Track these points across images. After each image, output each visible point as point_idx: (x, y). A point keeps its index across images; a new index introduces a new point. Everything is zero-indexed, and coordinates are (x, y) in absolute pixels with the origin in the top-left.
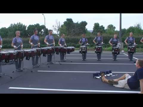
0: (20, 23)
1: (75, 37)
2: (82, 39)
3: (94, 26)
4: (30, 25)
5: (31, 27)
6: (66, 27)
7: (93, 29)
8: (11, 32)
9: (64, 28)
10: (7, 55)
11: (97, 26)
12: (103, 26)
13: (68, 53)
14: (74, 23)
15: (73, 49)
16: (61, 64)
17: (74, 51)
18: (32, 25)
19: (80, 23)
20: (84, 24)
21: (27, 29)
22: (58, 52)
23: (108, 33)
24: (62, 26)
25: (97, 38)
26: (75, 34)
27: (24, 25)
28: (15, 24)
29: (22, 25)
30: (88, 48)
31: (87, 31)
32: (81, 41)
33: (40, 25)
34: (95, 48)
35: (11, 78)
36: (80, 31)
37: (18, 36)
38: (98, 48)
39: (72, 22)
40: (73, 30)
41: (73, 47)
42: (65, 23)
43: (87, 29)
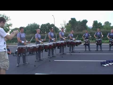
0: (35, 23)
1: (79, 33)
2: (85, 34)
3: (93, 23)
4: (42, 25)
5: (43, 26)
6: (71, 25)
7: (93, 25)
8: (28, 30)
9: (69, 25)
10: (32, 48)
11: (95, 23)
12: (100, 23)
13: (76, 46)
14: (77, 21)
15: (80, 42)
16: (71, 54)
17: (81, 44)
18: (44, 24)
19: (82, 21)
20: (85, 22)
21: (40, 27)
22: (69, 45)
23: (105, 29)
24: (68, 24)
25: (97, 33)
26: (78, 30)
27: (38, 25)
28: (31, 24)
29: (36, 24)
30: (91, 41)
31: (88, 27)
32: (85, 35)
33: (50, 24)
34: (96, 41)
35: (35, 66)
36: (82, 27)
37: (38, 33)
38: (99, 40)
39: (76, 20)
40: (77, 27)
41: (80, 41)
42: (70, 21)
43: (87, 26)
